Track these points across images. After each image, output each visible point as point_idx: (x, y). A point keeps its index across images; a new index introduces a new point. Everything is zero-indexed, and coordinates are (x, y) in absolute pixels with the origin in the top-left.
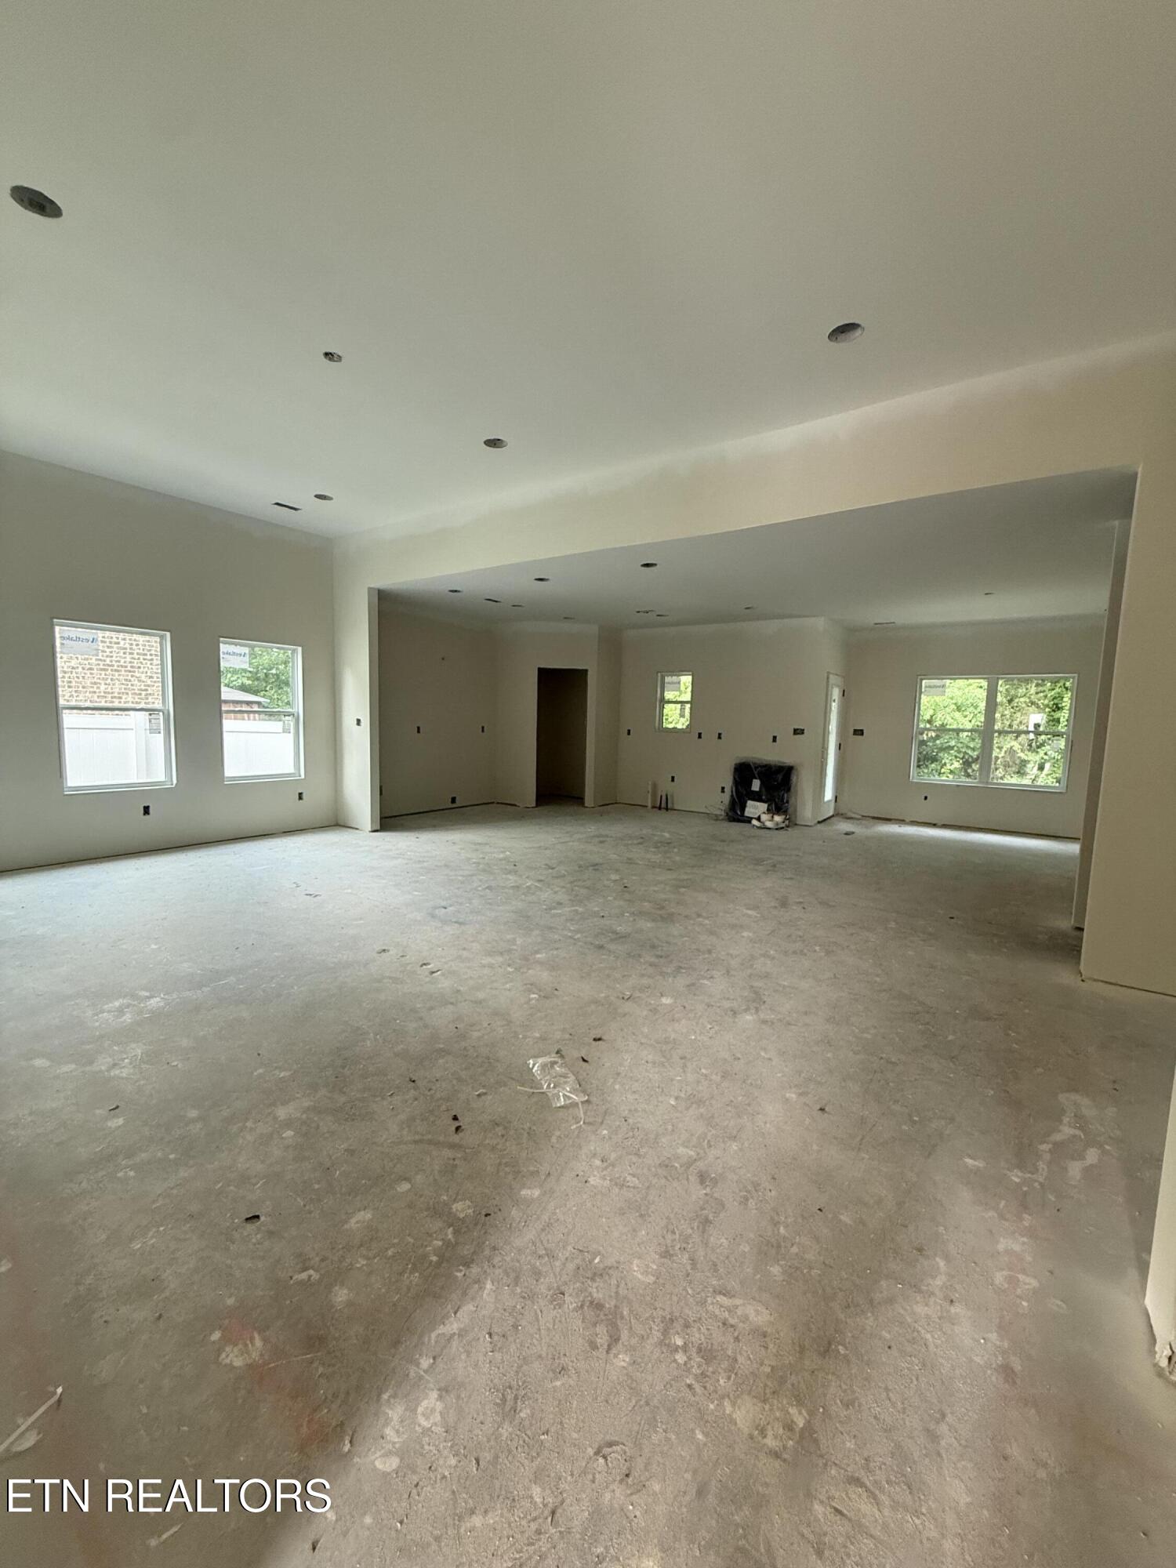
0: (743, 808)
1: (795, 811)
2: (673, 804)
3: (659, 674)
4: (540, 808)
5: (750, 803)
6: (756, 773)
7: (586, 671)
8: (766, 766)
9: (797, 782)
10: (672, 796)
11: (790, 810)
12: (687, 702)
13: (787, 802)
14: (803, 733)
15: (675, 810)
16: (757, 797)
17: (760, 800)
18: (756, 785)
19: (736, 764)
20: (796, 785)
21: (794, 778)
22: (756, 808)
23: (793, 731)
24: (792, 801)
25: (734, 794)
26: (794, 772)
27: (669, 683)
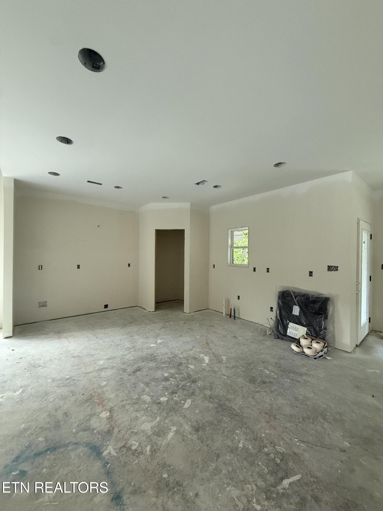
0: (285, 328)
1: (334, 337)
2: (239, 314)
3: (229, 230)
4: (158, 312)
5: (291, 325)
6: (295, 300)
7: (184, 230)
8: (304, 295)
9: (333, 311)
10: (239, 309)
11: (328, 337)
12: (245, 247)
13: (325, 329)
14: (337, 270)
15: (241, 319)
16: (297, 321)
17: (299, 323)
18: (296, 311)
19: (280, 292)
20: (333, 314)
21: (330, 309)
22: (297, 330)
23: (327, 268)
24: (330, 327)
25: (278, 314)
26: (330, 302)
27: (236, 236)
